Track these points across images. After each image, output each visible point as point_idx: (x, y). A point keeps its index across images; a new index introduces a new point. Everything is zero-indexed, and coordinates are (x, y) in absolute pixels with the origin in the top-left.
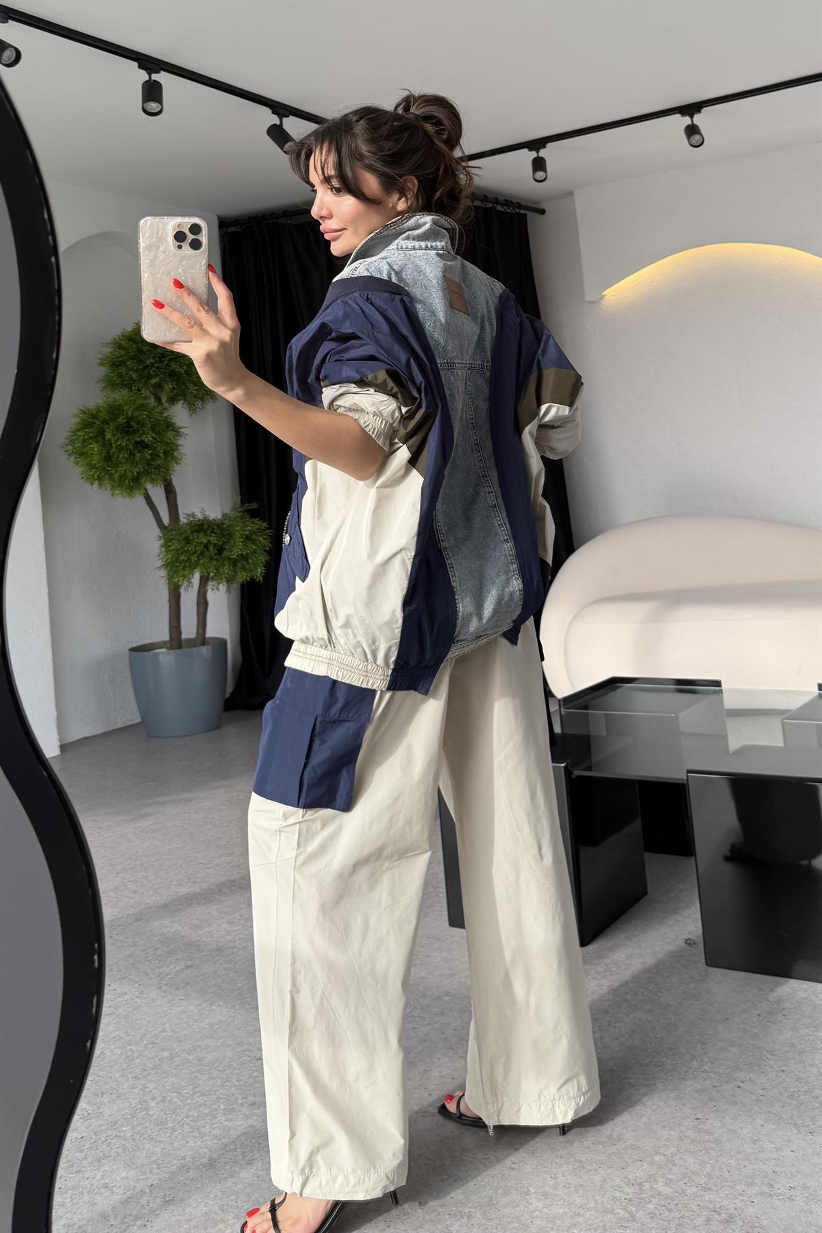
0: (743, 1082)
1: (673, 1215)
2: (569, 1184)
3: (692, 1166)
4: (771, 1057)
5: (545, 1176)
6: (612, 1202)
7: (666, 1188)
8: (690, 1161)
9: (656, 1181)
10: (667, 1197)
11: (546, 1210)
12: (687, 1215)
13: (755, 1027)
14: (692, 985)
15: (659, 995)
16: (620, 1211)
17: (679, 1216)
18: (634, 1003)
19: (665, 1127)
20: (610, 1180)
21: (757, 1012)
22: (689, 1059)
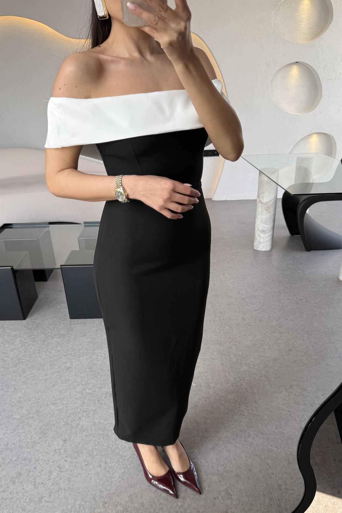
0: (98, 354)
1: (95, 398)
2: (60, 398)
3: (94, 382)
4: (103, 344)
5: (51, 398)
6: (75, 400)
7: (90, 391)
8: (93, 381)
9: (86, 390)
10: (91, 394)
11: (57, 408)
12: (99, 397)
13: (94, 336)
14: (69, 326)
15: (59, 332)
16: (79, 402)
17: (97, 398)
18: (52, 336)
19: (81, 373)
20: (72, 393)
21: (93, 331)
22: (79, 350)
